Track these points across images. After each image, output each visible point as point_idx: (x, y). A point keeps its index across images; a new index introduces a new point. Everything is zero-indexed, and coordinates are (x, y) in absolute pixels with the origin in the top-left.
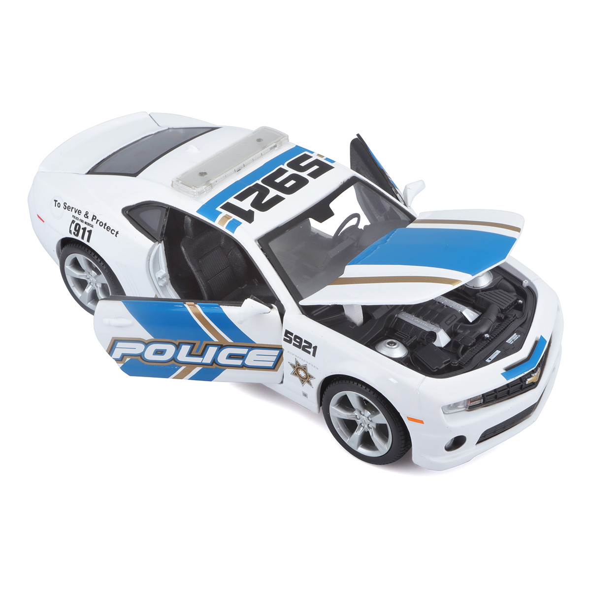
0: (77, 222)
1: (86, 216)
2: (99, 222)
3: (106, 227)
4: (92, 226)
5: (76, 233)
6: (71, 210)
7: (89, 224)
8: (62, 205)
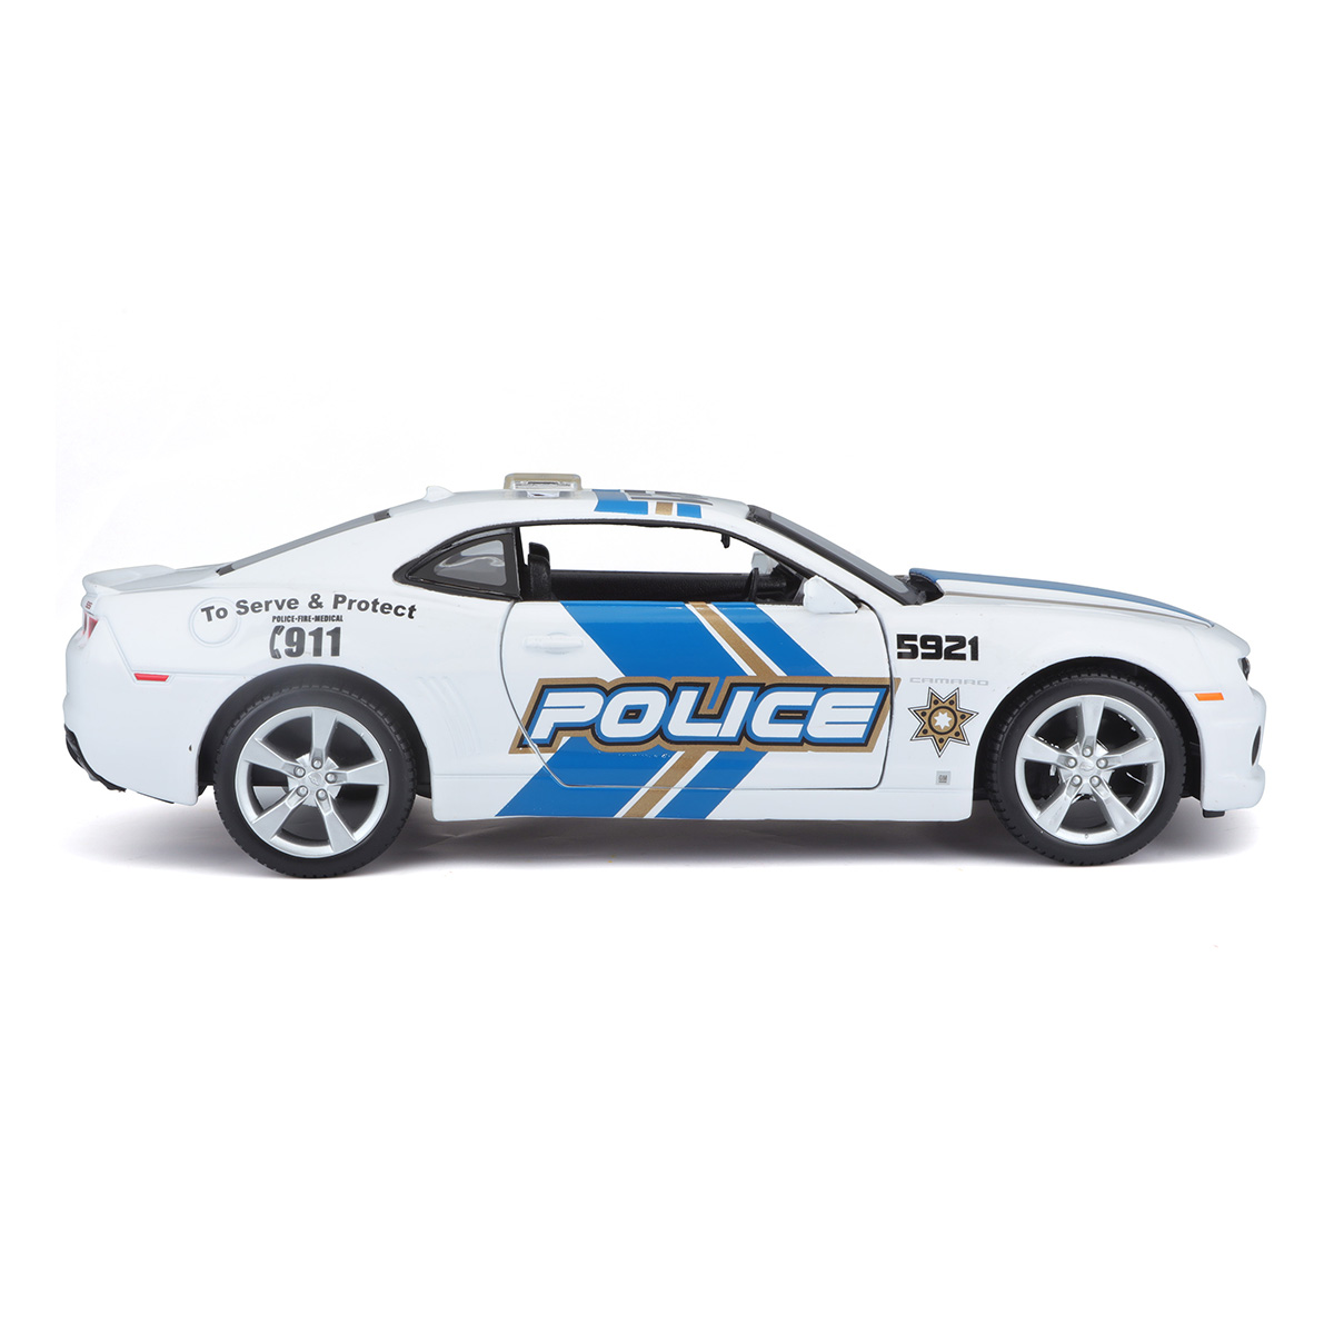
0: (288, 626)
1: (314, 605)
2: (355, 605)
3: (378, 607)
4: (339, 619)
5: (294, 649)
6: (263, 608)
7: (327, 618)
8: (233, 610)
